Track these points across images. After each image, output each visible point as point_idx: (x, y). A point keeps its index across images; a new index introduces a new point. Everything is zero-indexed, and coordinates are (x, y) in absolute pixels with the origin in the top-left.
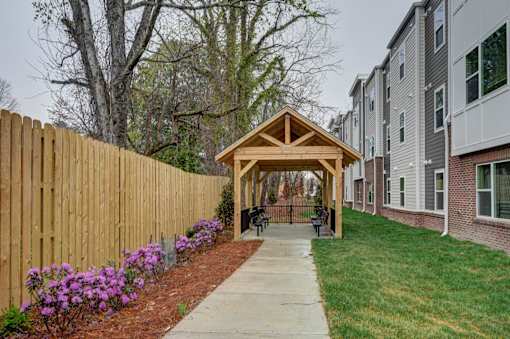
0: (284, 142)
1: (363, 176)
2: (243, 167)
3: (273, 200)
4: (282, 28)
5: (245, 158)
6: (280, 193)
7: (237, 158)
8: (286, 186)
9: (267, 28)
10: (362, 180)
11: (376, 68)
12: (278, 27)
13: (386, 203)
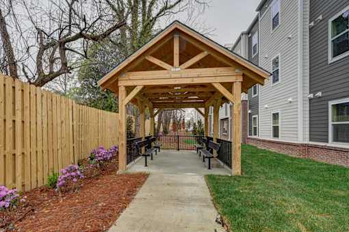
0: (172, 64)
1: (229, 116)
2: (128, 93)
3: (165, 132)
4: (172, 7)
5: (130, 83)
6: (170, 128)
7: (122, 84)
8: (174, 123)
9: (160, 8)
10: (227, 118)
11: (242, 34)
12: (168, 6)
13: (251, 135)
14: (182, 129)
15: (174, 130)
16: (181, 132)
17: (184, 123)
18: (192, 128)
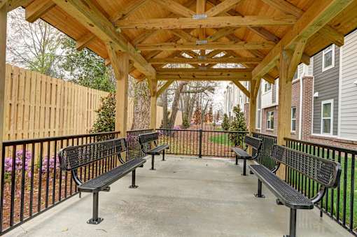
10: (274, 107)
13: (319, 132)
14: (208, 122)
15: (197, 122)
16: (207, 126)
17: (210, 113)
18: (221, 121)
